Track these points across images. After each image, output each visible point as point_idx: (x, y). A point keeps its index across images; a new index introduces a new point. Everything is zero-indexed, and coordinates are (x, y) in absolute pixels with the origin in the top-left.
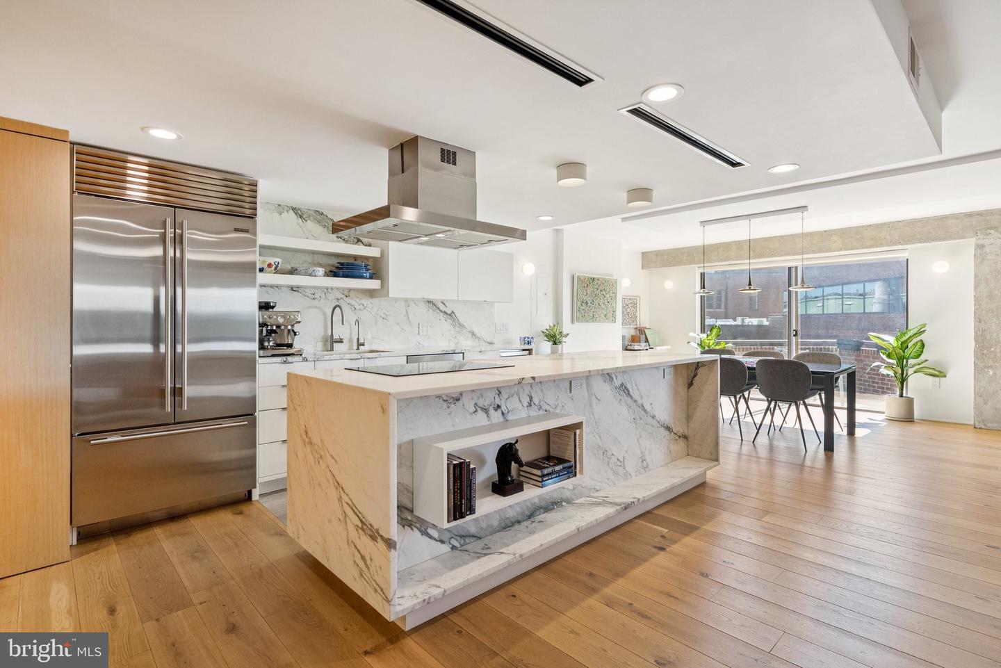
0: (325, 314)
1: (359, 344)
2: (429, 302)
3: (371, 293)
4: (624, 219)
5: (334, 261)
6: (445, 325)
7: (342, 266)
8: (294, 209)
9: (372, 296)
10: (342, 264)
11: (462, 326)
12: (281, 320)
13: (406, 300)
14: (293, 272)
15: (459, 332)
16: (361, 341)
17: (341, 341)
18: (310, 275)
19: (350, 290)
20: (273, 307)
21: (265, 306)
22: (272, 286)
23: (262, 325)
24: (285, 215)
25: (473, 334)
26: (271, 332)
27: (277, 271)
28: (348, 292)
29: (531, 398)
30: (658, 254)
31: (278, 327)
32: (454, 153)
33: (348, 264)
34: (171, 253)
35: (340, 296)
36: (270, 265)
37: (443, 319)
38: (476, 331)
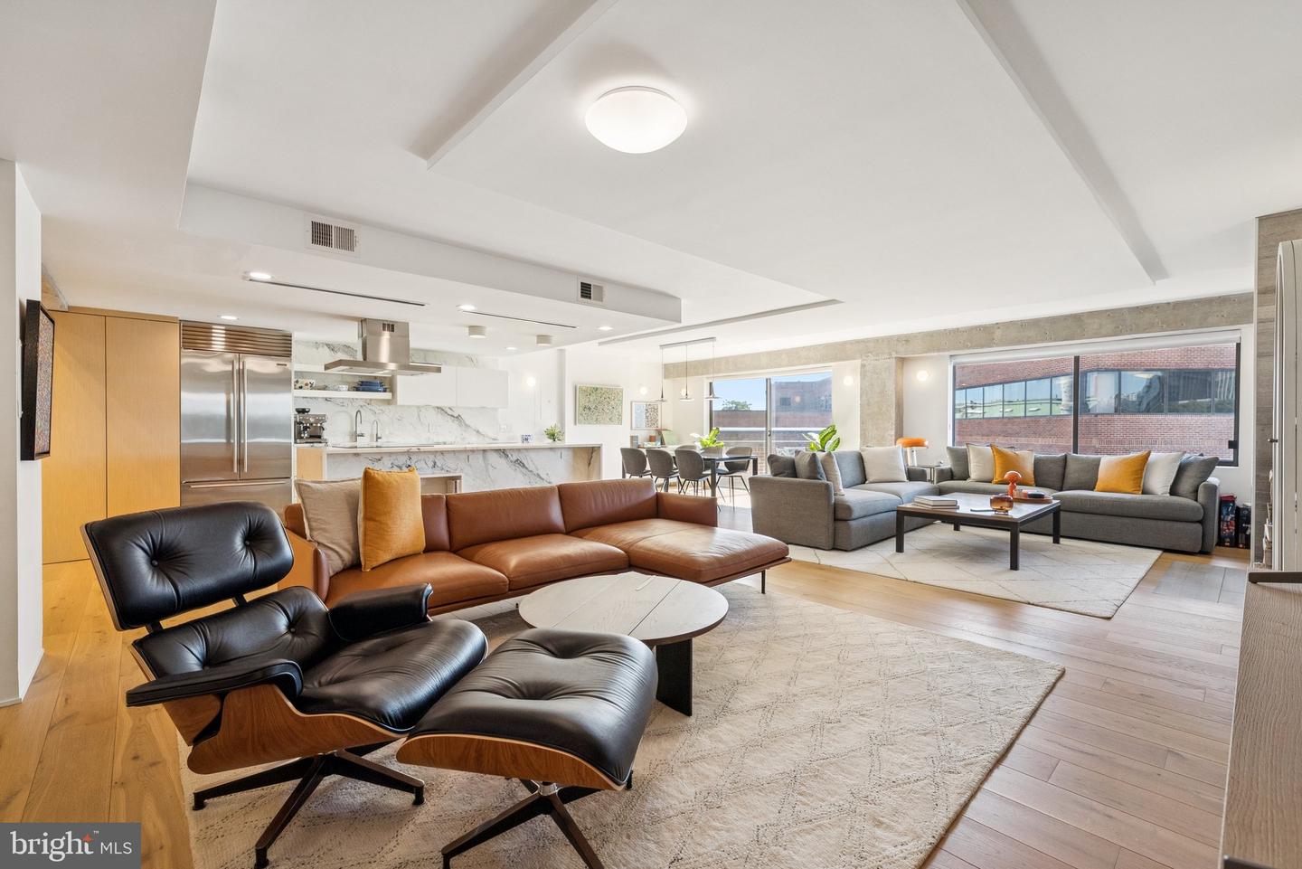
0: (351, 417)
1: (378, 438)
2: (438, 408)
3: (388, 402)
4: (600, 344)
5: (357, 380)
6: (454, 425)
7: (362, 383)
8: (327, 345)
9: (389, 404)
10: (362, 382)
11: (467, 426)
12: (312, 420)
13: (418, 407)
14: (325, 388)
15: (465, 431)
16: (379, 436)
17: (362, 435)
18: (337, 390)
19: (371, 400)
20: (308, 412)
21: (302, 411)
22: (311, 398)
23: (298, 423)
24: (320, 349)
25: (478, 432)
26: (305, 428)
27: (312, 387)
28: (370, 402)
29: (435, 463)
30: (675, 366)
31: (311, 424)
32: (393, 326)
33: (367, 382)
34: (236, 367)
35: (362, 403)
36: (307, 385)
37: (450, 421)
38: (481, 430)
